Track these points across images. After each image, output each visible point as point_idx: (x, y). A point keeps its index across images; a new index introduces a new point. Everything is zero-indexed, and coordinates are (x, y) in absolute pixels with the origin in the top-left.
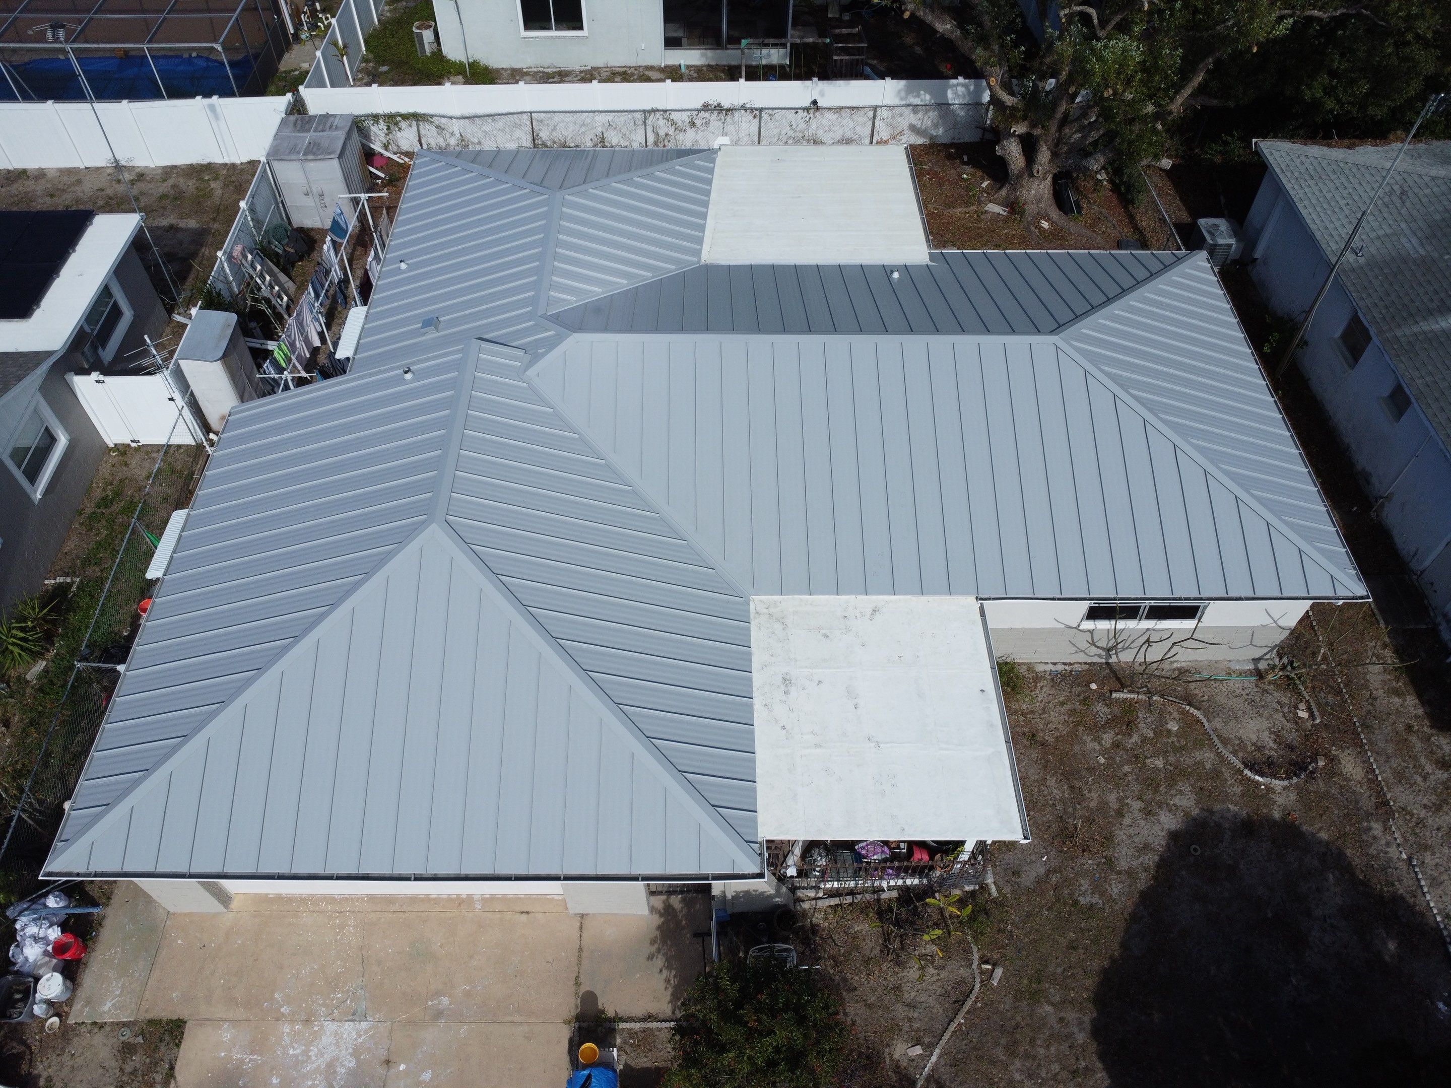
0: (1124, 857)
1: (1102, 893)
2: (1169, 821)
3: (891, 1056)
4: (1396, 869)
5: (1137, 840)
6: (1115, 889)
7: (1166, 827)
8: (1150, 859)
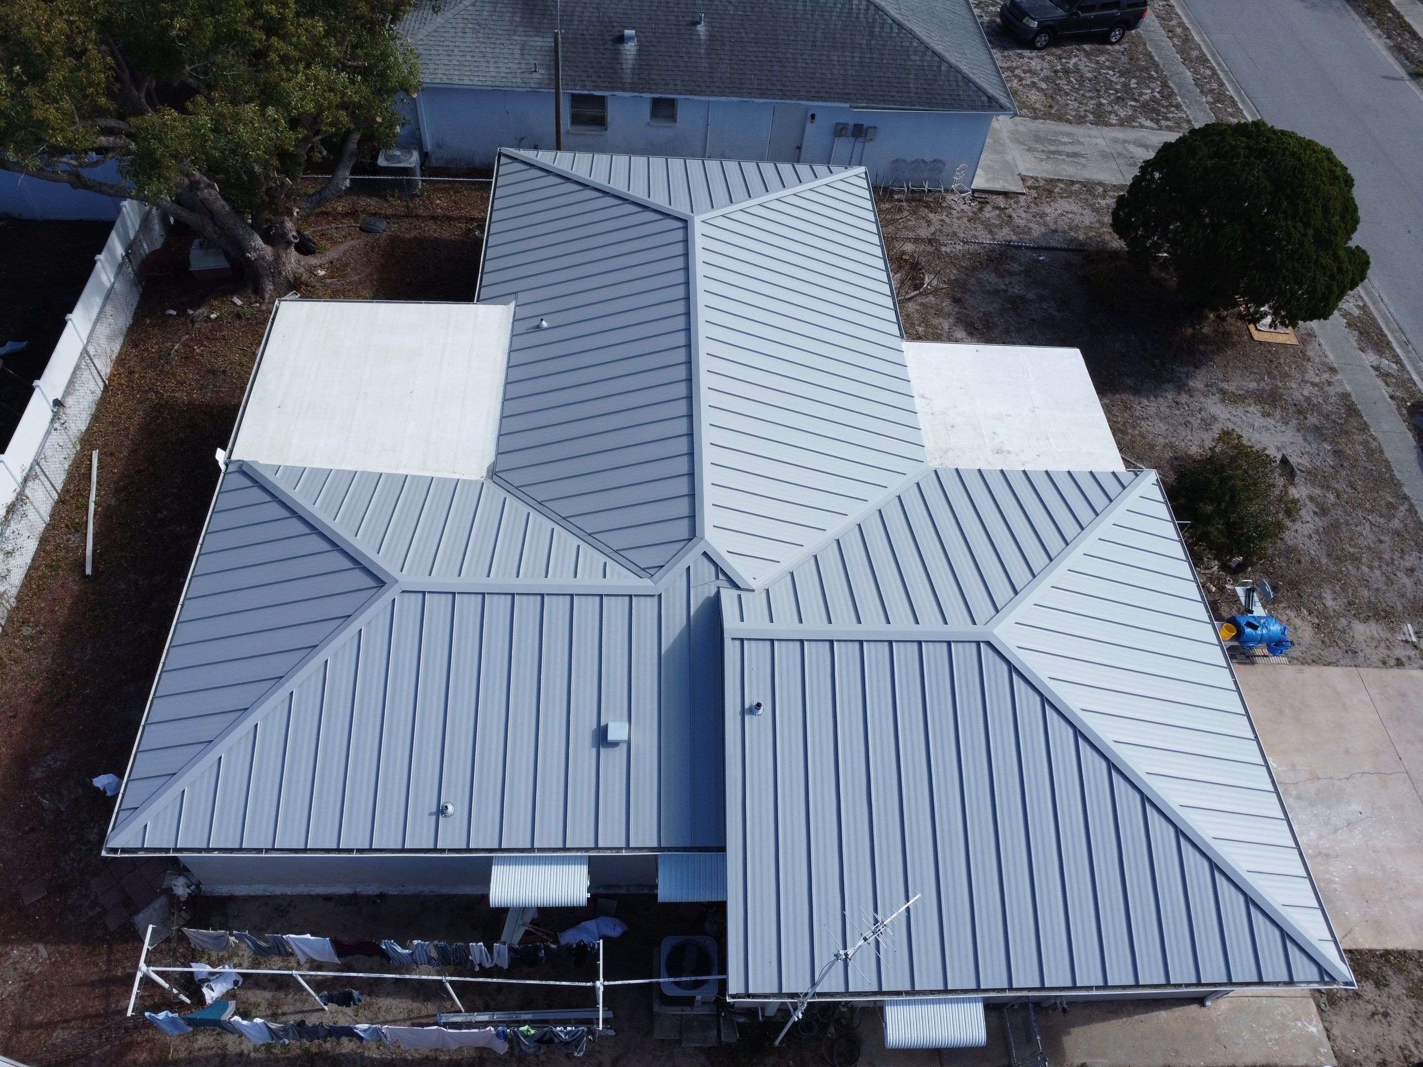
4: (969, 249)
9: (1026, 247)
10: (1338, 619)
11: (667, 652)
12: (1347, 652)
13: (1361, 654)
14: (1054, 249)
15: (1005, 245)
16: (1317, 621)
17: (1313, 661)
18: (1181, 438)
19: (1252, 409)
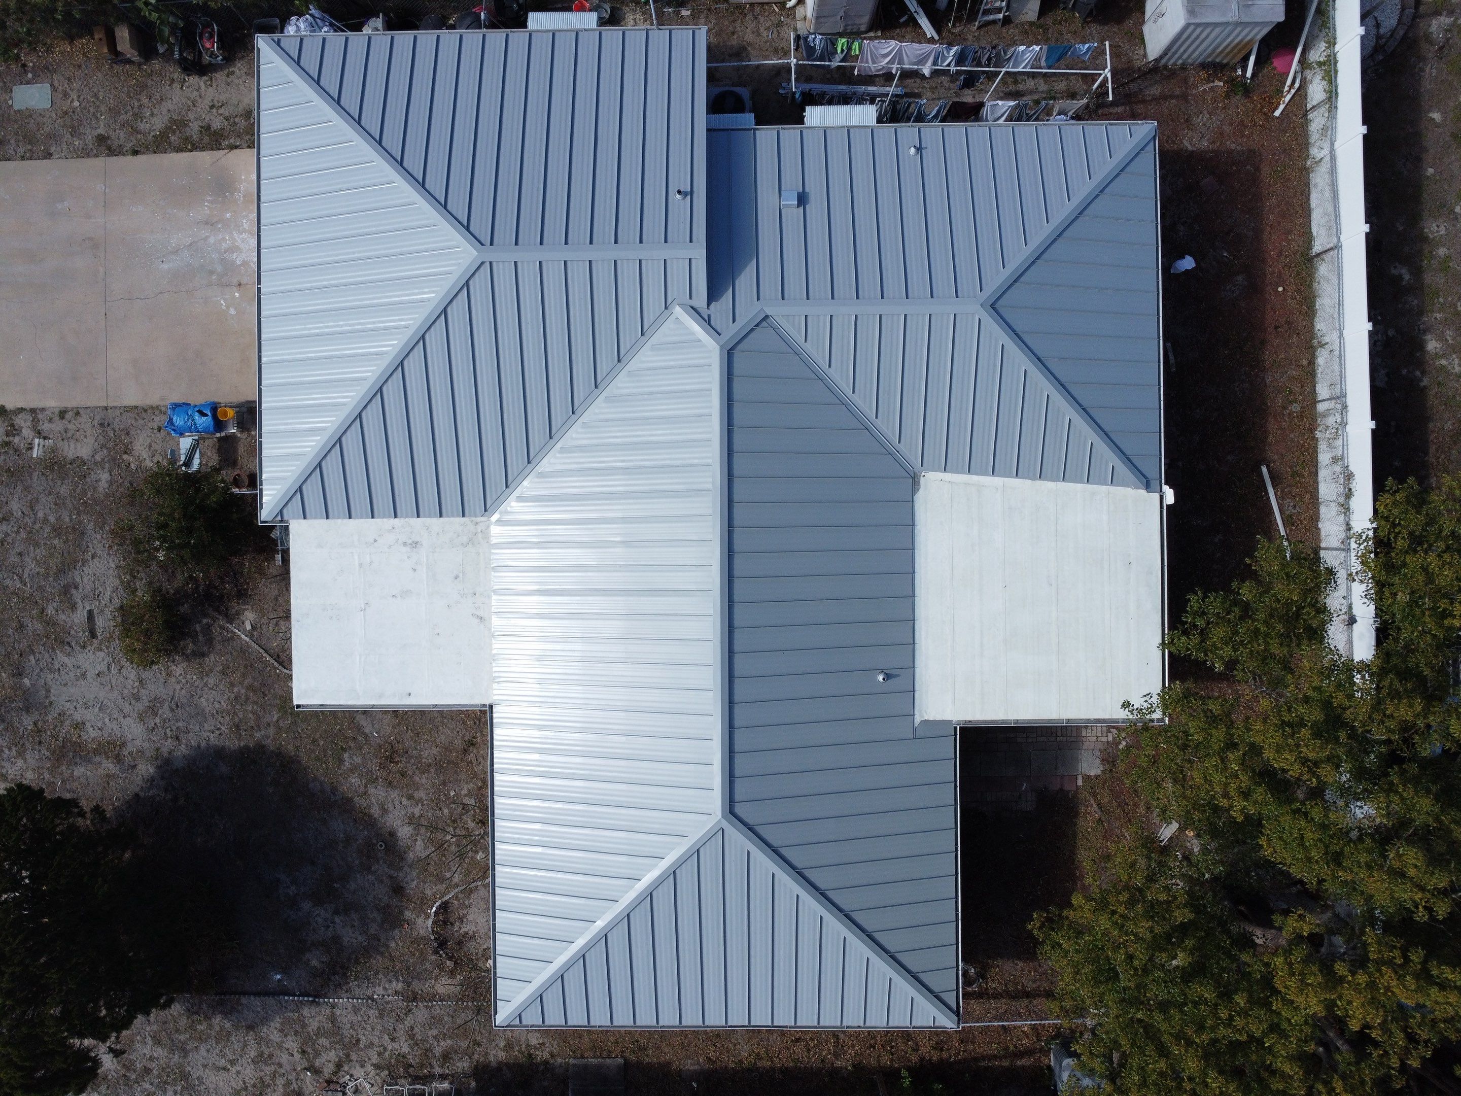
0: (378, 793)
1: (352, 771)
2: (404, 832)
3: (246, 609)
4: (368, 987)
5: (390, 805)
6: (354, 780)
7: (400, 830)
8: (376, 811)
9: (294, 995)
10: (103, 459)
11: (751, 260)
12: (108, 425)
13: (96, 422)
14: (257, 994)
15: (319, 997)
16: (125, 457)
17: (145, 411)
18: (188, 686)
19: (93, 733)
